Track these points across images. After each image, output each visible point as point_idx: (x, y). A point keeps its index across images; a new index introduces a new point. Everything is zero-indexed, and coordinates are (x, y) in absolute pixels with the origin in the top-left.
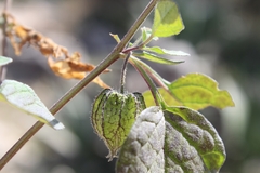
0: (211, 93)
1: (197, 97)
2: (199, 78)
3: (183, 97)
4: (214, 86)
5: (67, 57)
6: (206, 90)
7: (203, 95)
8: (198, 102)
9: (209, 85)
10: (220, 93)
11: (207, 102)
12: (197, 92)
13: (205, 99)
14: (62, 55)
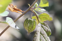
0: (48, 18)
1: (44, 18)
2: (46, 14)
3: (42, 18)
4: (49, 16)
5: (13, 7)
6: (47, 17)
7: (46, 18)
8: (45, 19)
9: (48, 16)
10: (50, 18)
11: (47, 20)
12: (45, 17)
13: (46, 19)
14: (12, 6)
